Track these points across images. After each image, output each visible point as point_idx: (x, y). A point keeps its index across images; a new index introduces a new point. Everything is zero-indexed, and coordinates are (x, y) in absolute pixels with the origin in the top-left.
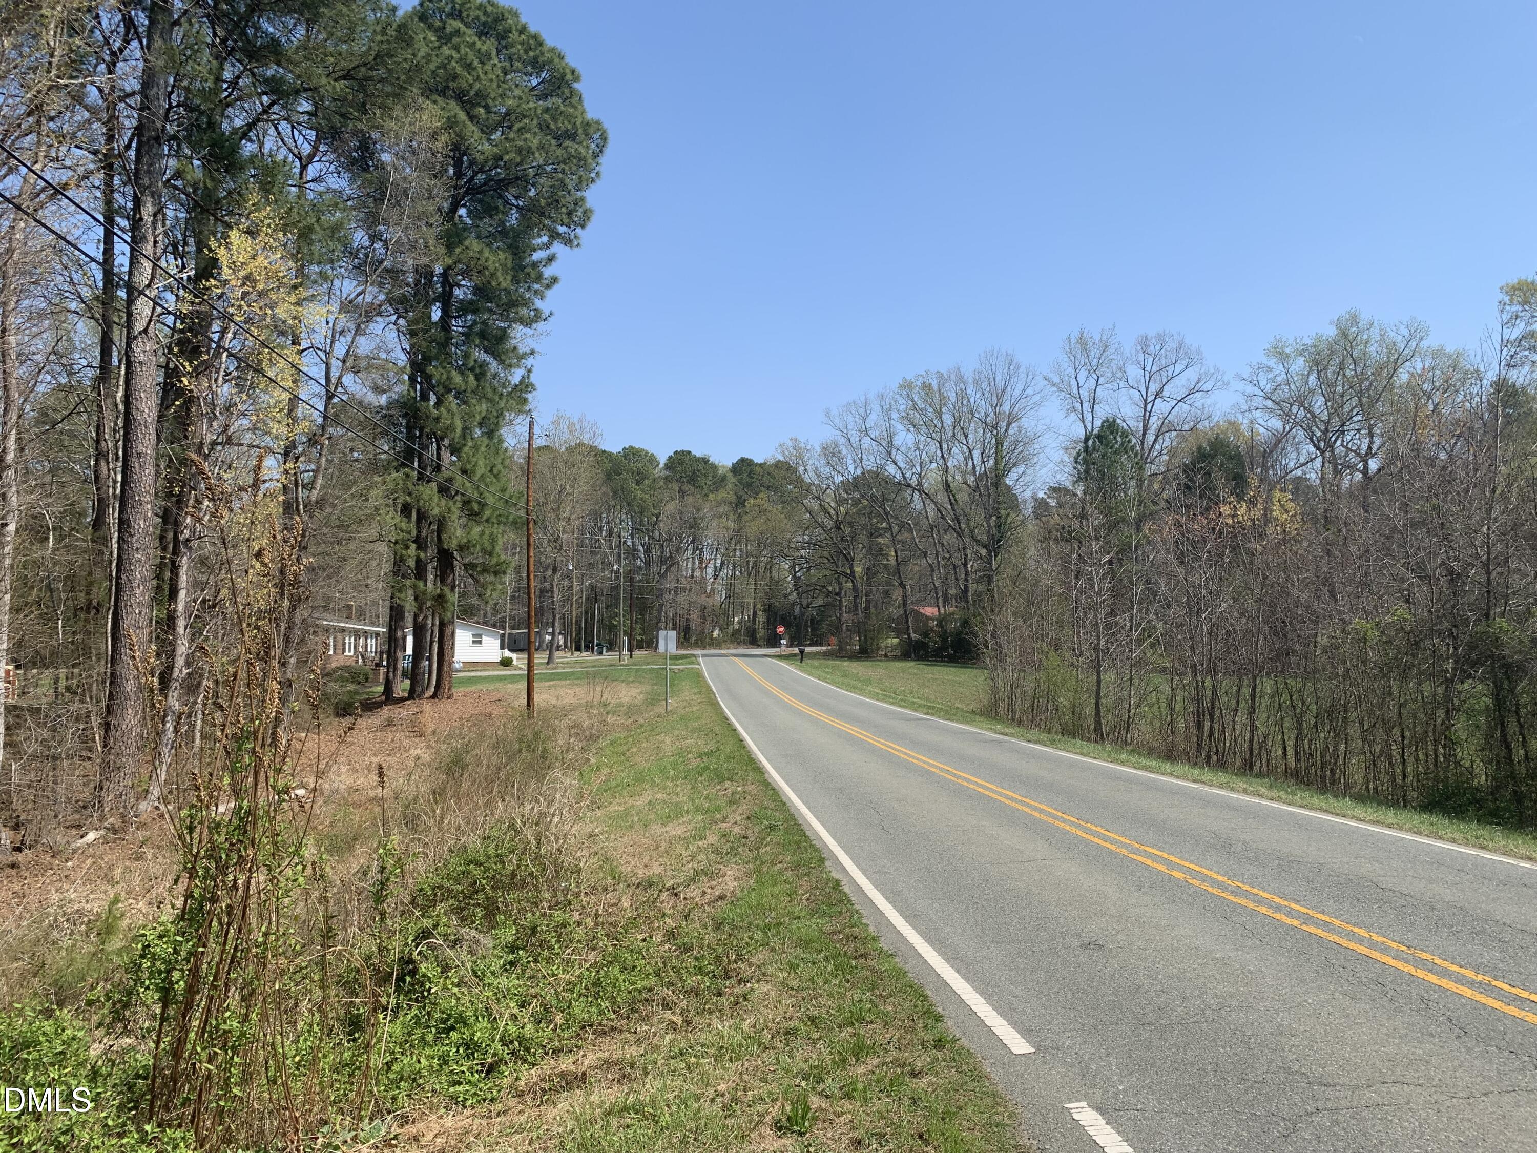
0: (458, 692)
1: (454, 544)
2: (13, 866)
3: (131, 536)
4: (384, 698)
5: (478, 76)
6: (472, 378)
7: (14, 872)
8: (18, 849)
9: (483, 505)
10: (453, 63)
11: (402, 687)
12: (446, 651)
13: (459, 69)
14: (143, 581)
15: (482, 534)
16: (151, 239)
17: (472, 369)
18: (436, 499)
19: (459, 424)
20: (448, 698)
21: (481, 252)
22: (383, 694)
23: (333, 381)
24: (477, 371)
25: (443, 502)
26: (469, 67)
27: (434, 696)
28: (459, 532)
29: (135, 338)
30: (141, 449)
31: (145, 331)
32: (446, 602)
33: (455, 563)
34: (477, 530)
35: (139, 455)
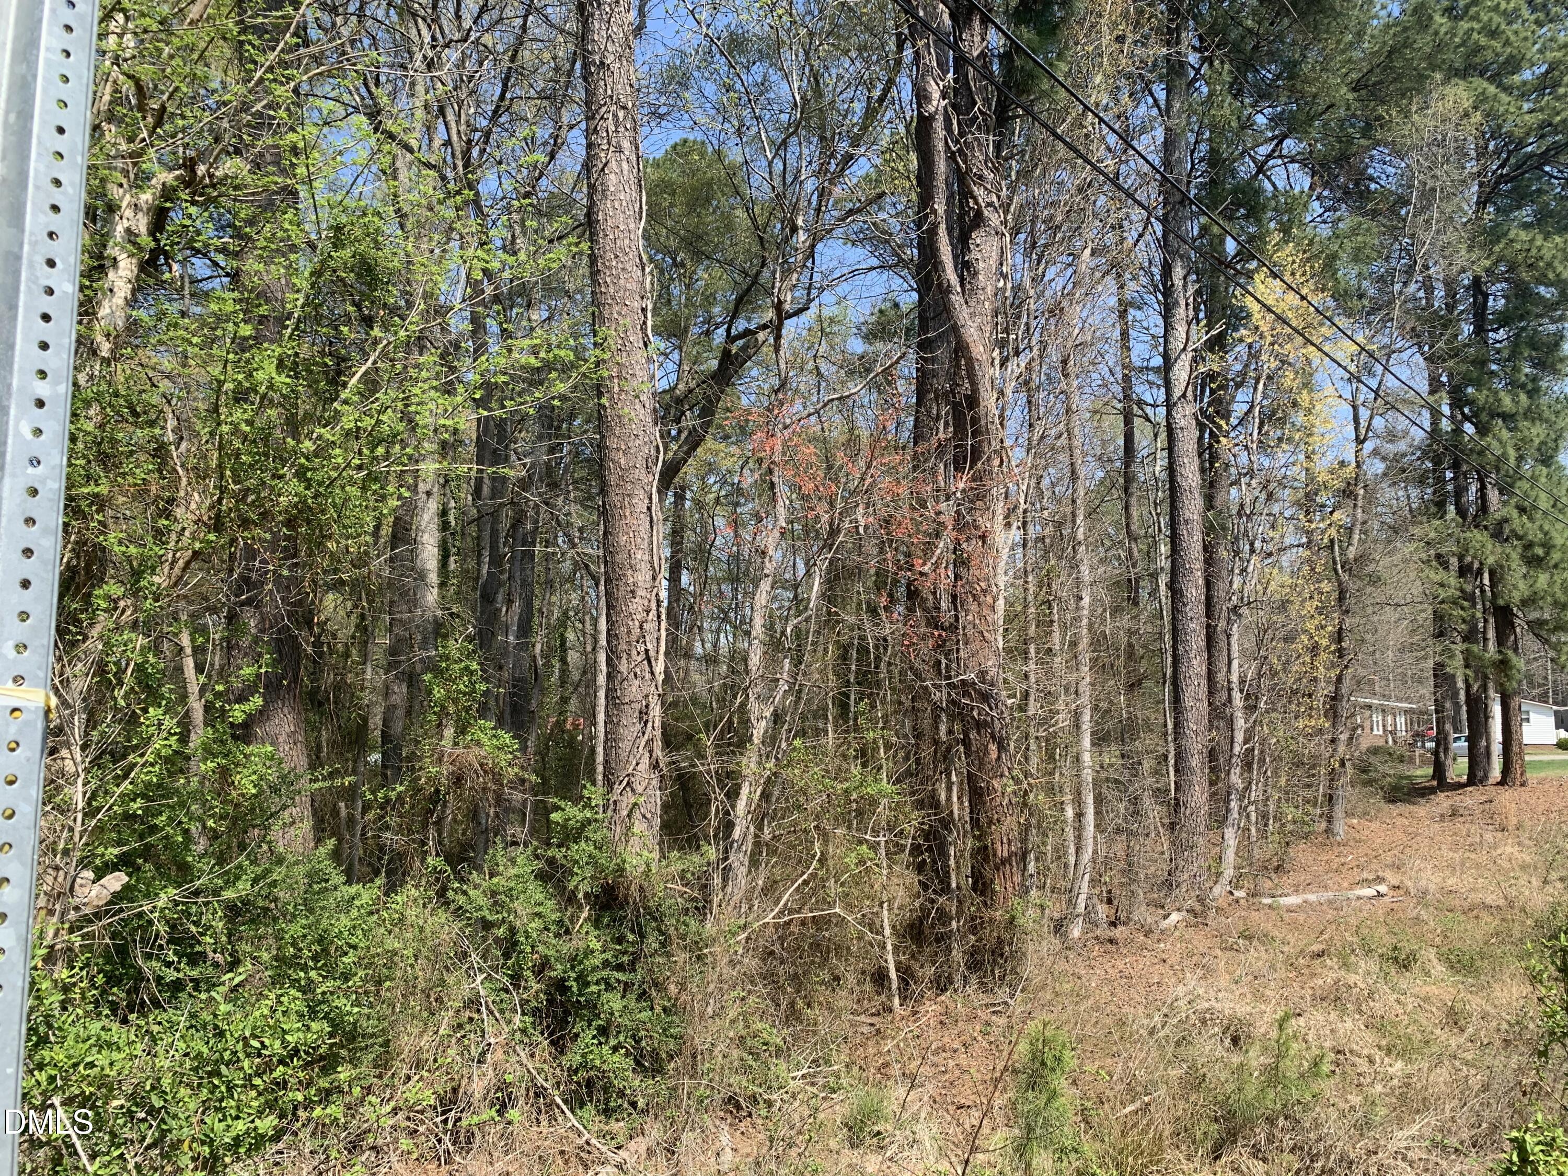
0: (1532, 776)
1: (1516, 596)
2: (1111, 941)
3: (1185, 605)
4: (1435, 783)
5: (1508, 40)
6: (1523, 397)
7: (1114, 948)
8: (1113, 924)
9: (1548, 546)
10: (1475, 36)
11: (1458, 768)
12: (1514, 729)
13: (1483, 41)
14: (1199, 652)
15: (1551, 583)
16: (1182, 302)
17: (1523, 386)
18: (1490, 546)
19: (1512, 453)
20: (1522, 785)
21: (1532, 241)
22: (1433, 778)
23: (1363, 424)
24: (1530, 386)
25: (1499, 549)
26: (1494, 34)
27: (1502, 783)
28: (1522, 585)
29: (1175, 404)
30: (1188, 515)
31: (1184, 395)
32: (1511, 668)
33: (1517, 621)
34: (1543, 579)
35: (1187, 522)
